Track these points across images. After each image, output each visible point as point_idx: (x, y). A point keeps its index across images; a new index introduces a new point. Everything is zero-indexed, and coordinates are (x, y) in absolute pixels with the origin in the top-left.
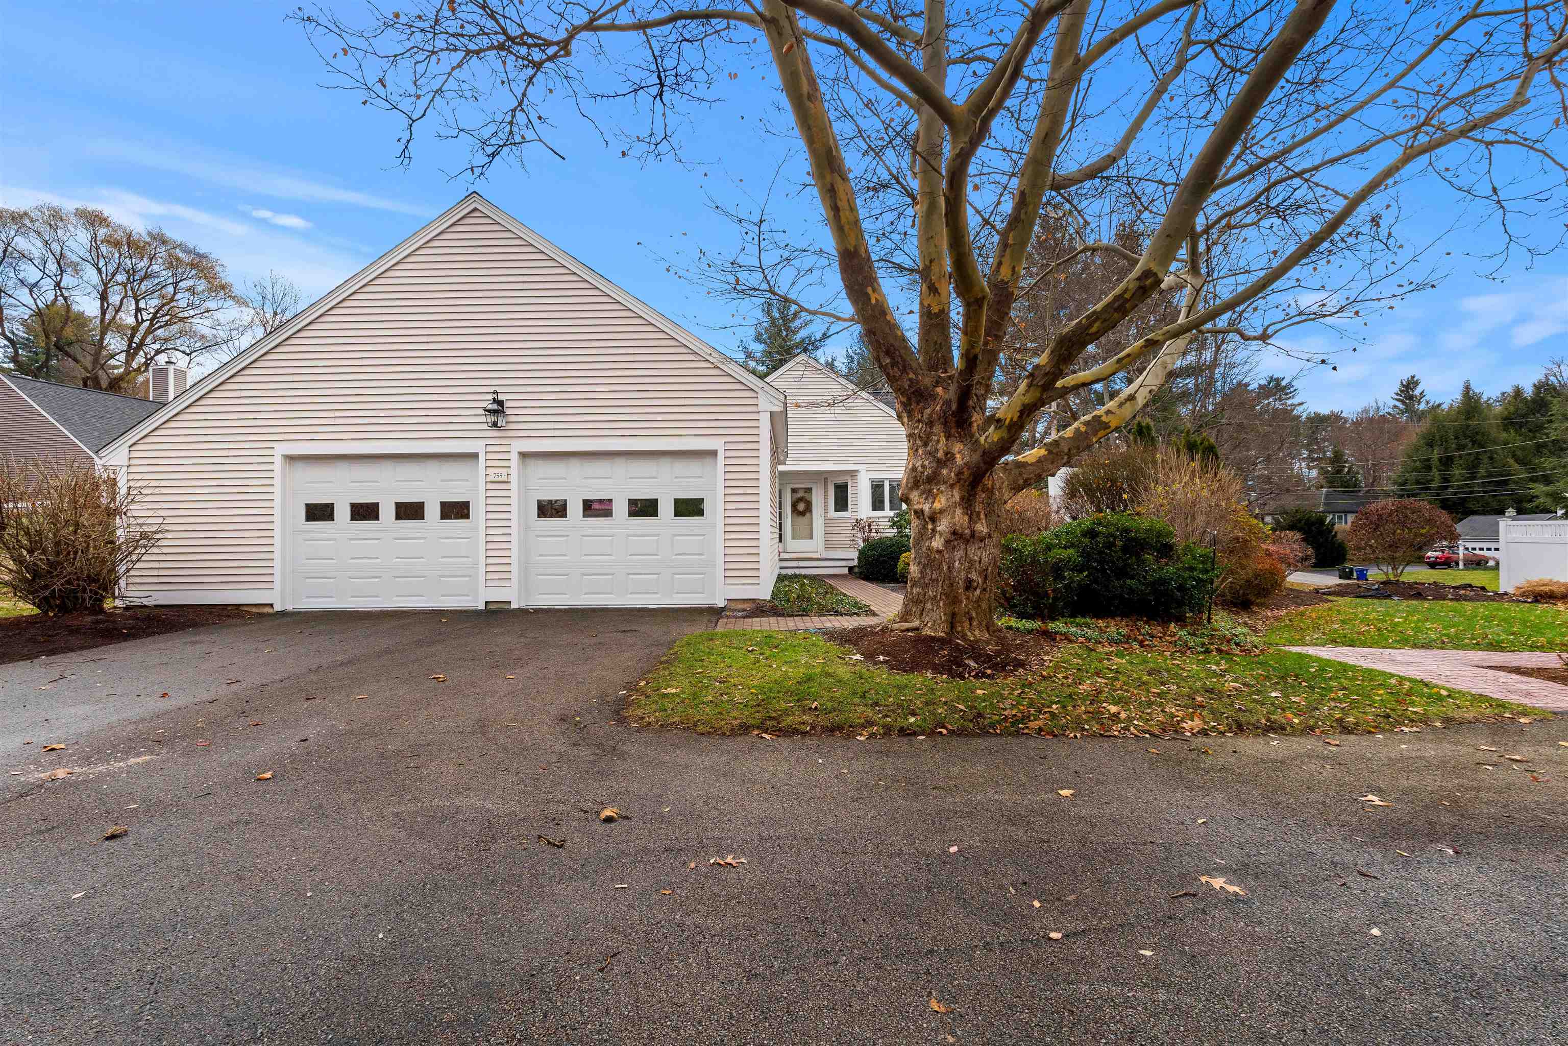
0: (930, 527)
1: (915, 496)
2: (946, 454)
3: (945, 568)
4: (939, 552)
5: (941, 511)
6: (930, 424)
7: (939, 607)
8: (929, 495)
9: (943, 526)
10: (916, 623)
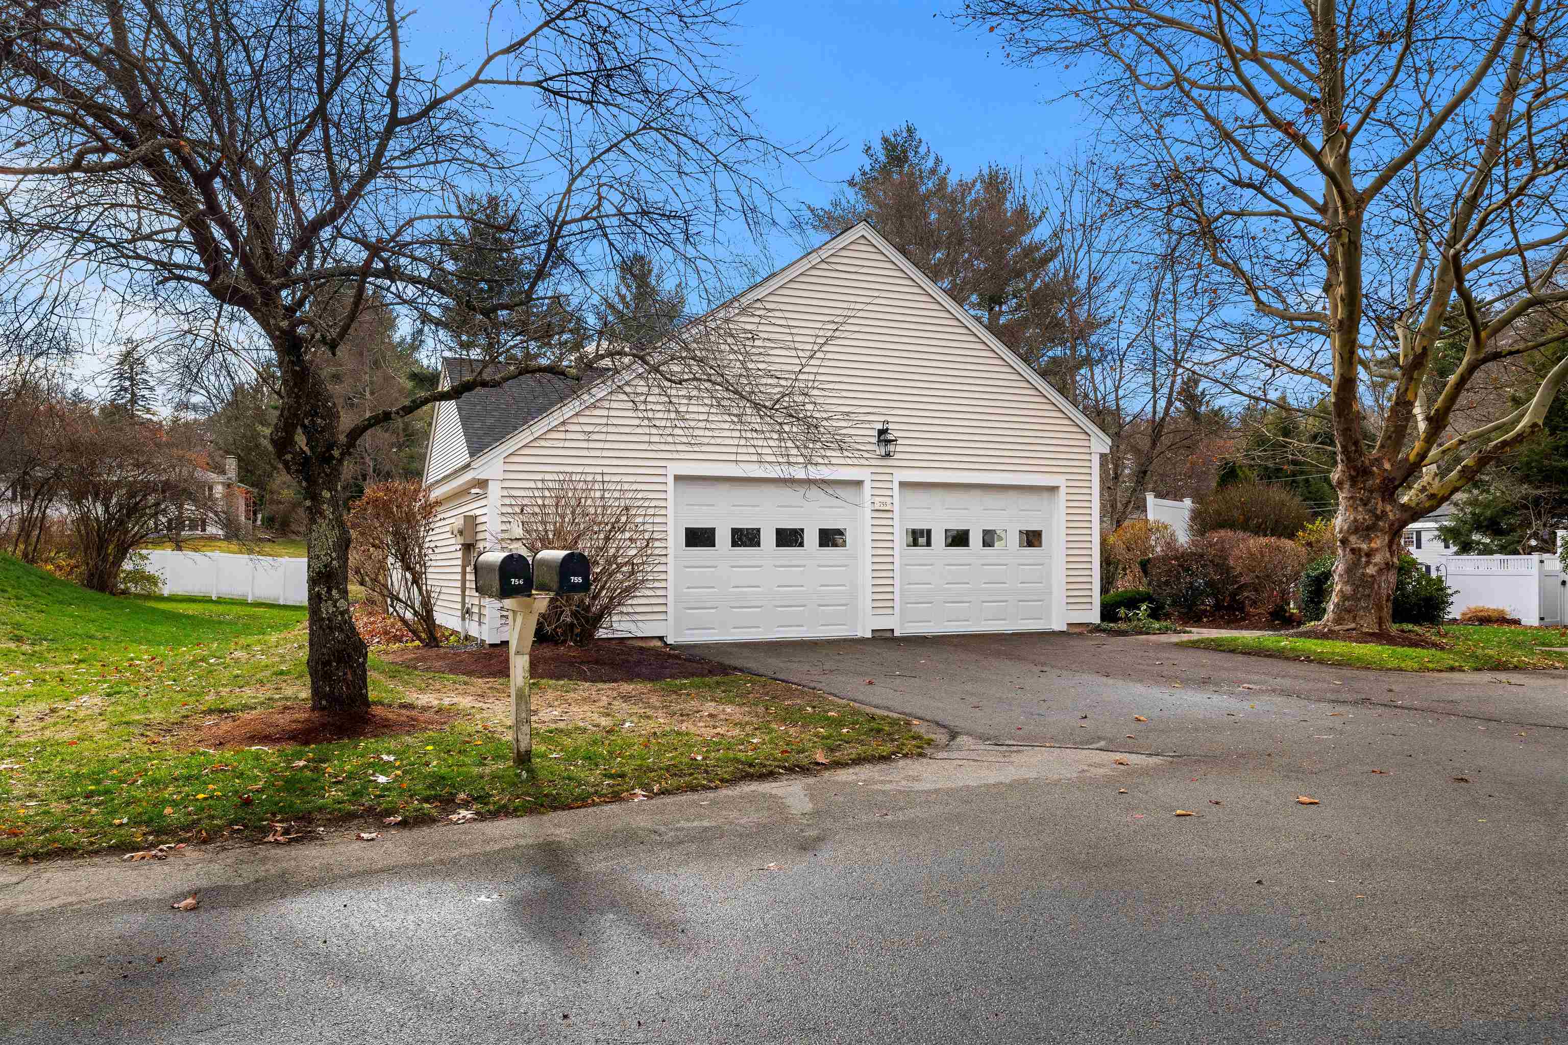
0: (1364, 559)
1: (1353, 539)
2: (1382, 512)
3: (1376, 587)
4: (1373, 576)
5: (1377, 550)
6: (1371, 491)
7: (1370, 613)
8: (1367, 538)
9: (1378, 559)
10: (1353, 625)
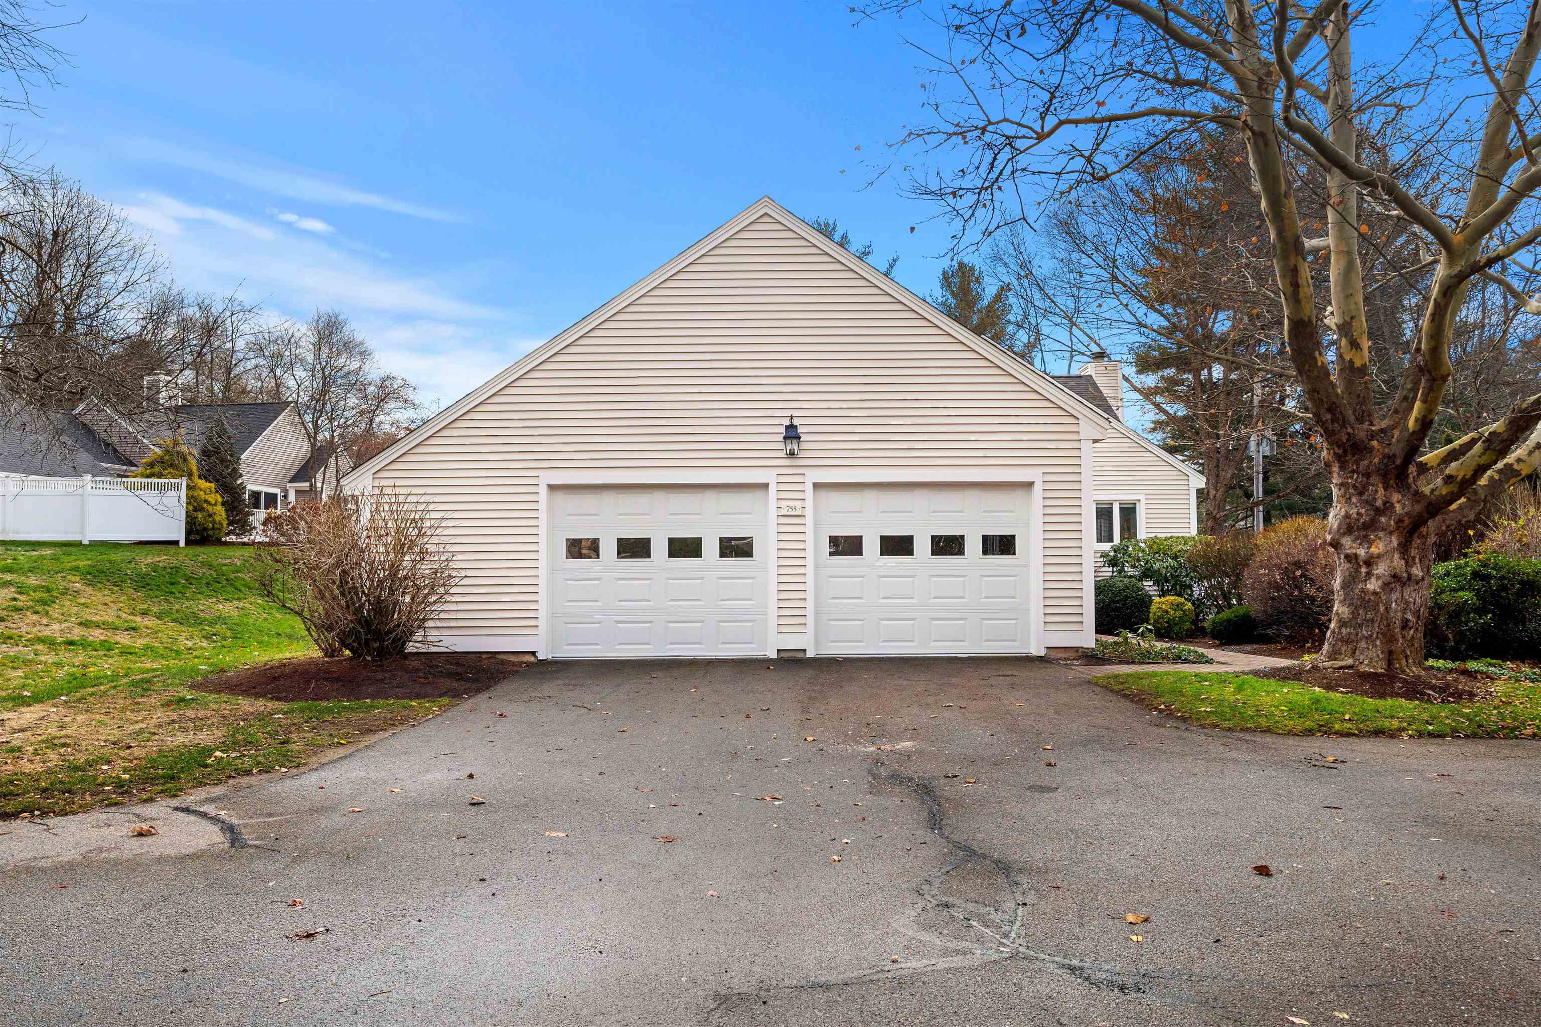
0: (1364, 570)
1: (1346, 541)
2: (1385, 503)
3: (1382, 609)
4: (1375, 593)
5: (1379, 556)
6: (1368, 475)
7: (1375, 646)
8: (1365, 540)
9: (1381, 569)
10: (1350, 662)
